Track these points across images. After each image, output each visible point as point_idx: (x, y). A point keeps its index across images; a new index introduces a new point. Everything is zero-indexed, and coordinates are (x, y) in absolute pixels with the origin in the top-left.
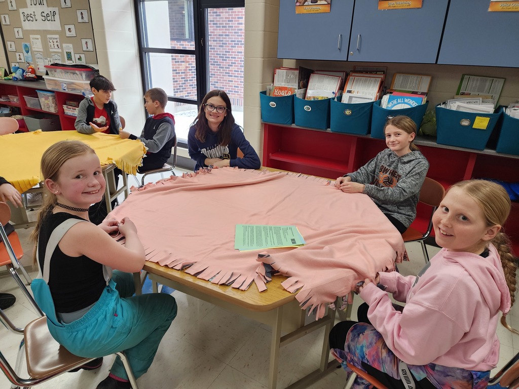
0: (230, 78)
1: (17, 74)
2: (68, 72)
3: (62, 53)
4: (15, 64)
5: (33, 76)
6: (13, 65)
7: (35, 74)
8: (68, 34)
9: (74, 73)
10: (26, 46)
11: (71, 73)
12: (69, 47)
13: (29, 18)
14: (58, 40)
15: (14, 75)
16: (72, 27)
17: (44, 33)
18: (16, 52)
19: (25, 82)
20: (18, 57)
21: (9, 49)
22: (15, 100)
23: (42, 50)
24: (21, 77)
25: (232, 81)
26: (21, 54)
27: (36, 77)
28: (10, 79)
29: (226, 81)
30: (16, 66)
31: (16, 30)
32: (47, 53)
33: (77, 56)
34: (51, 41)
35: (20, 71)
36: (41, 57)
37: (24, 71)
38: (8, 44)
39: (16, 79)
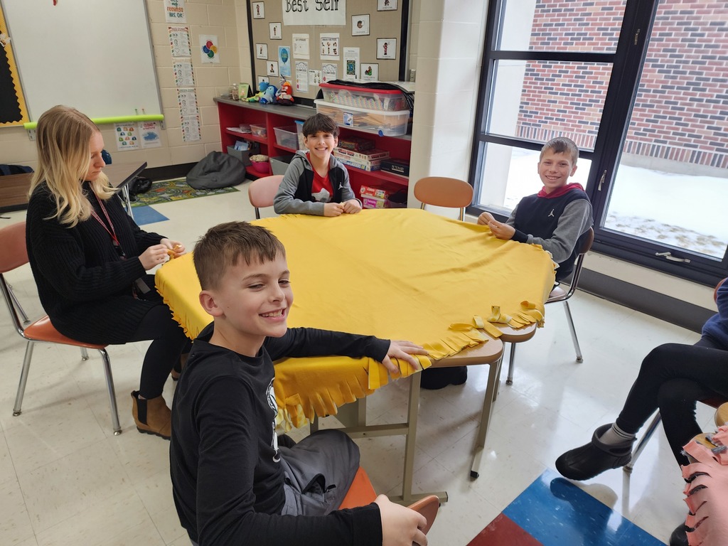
0: (553, 97)
1: (266, 95)
2: (357, 96)
3: (340, 63)
4: (263, 78)
5: (289, 97)
6: (260, 80)
7: (291, 95)
8: (356, 31)
9: (368, 98)
10: (284, 51)
11: (363, 97)
12: (352, 53)
13: (295, 7)
14: (337, 42)
15: (261, 95)
16: (365, 19)
17: (315, 31)
18: (267, 60)
19: (276, 106)
20: (269, 68)
21: (258, 55)
22: (258, 132)
23: (307, 57)
24: (271, 99)
25: (555, 102)
26: (275, 64)
27: (293, 100)
28: (255, 101)
29: (545, 101)
30: (265, 82)
31: (272, 26)
32: (315, 62)
33: (365, 67)
34: (325, 43)
35: (270, 90)
36: (306, 68)
37: (276, 90)
38: (258, 47)
39: (264, 102)
